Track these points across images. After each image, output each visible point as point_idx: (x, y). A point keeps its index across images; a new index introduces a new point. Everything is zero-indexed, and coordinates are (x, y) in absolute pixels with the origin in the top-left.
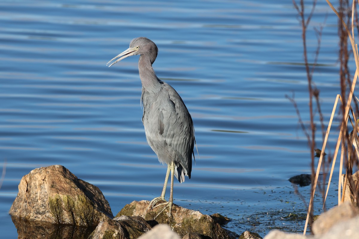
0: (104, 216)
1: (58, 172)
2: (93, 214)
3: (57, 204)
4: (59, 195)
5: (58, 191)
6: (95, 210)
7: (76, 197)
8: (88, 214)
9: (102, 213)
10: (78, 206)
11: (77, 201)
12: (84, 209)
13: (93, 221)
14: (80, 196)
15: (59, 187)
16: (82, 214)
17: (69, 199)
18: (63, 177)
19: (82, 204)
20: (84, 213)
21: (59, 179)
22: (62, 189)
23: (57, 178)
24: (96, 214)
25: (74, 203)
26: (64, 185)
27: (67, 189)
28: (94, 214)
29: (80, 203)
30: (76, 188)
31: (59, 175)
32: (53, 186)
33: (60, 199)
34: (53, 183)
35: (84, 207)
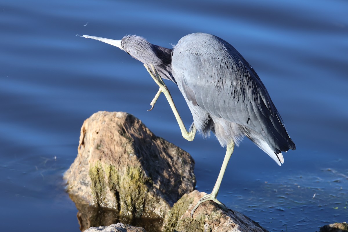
0: (163, 204)
1: (115, 125)
2: (145, 200)
3: (97, 177)
4: (100, 162)
5: (103, 156)
6: (149, 193)
7: (125, 169)
8: (138, 199)
9: (161, 200)
10: (123, 184)
11: (124, 175)
12: (131, 190)
13: (144, 210)
14: (131, 169)
15: (106, 150)
16: (127, 197)
17: (112, 172)
18: (118, 134)
19: (129, 182)
20: (131, 196)
21: (111, 137)
22: (109, 153)
23: (109, 135)
24: (150, 200)
25: (118, 179)
26: (115, 148)
27: (116, 155)
28: (147, 200)
29: (128, 179)
30: (131, 155)
31: (113, 131)
32: (100, 146)
33: (101, 170)
34: (101, 141)
35: (131, 187)
